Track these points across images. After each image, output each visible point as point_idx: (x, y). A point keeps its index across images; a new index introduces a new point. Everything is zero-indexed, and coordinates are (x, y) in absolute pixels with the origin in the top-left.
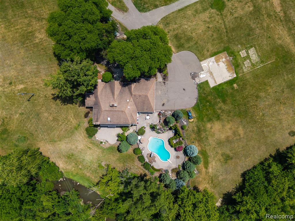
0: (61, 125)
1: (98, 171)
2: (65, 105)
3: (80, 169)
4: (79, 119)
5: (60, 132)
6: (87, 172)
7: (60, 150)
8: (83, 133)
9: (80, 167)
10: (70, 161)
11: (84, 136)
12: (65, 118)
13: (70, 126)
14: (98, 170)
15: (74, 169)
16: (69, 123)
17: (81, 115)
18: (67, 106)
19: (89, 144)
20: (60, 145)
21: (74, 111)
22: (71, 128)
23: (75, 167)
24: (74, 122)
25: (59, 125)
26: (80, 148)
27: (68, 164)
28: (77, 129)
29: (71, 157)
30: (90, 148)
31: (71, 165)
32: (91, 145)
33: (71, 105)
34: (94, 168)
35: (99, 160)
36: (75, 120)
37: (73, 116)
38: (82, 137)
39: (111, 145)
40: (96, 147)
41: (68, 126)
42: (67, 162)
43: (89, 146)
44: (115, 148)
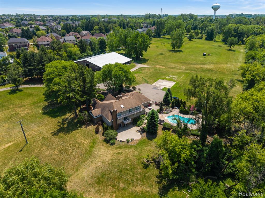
0: (72, 152)
1: (147, 175)
2: (70, 133)
3: (124, 189)
4: (90, 137)
5: (73, 162)
6: (136, 187)
7: (82, 181)
8: (103, 145)
9: (122, 185)
10: (104, 187)
11: (106, 147)
12: (74, 144)
13: (84, 148)
14: (146, 173)
15: (114, 195)
16: (81, 146)
17: (91, 133)
18: (72, 133)
19: (116, 150)
20: (80, 175)
21: (82, 133)
22: (85, 149)
23: (115, 192)
24: (86, 142)
25: (70, 153)
26: (108, 159)
27: (102, 194)
28: (93, 147)
29: (101, 179)
30: (119, 153)
31: (107, 192)
32: (119, 150)
33: (77, 131)
34: (140, 173)
35: (139, 159)
36: (87, 140)
37: (82, 138)
38: (103, 149)
39: (139, 140)
40: (125, 149)
41: (81, 149)
42: (100, 192)
43: (118, 152)
44: (145, 140)
